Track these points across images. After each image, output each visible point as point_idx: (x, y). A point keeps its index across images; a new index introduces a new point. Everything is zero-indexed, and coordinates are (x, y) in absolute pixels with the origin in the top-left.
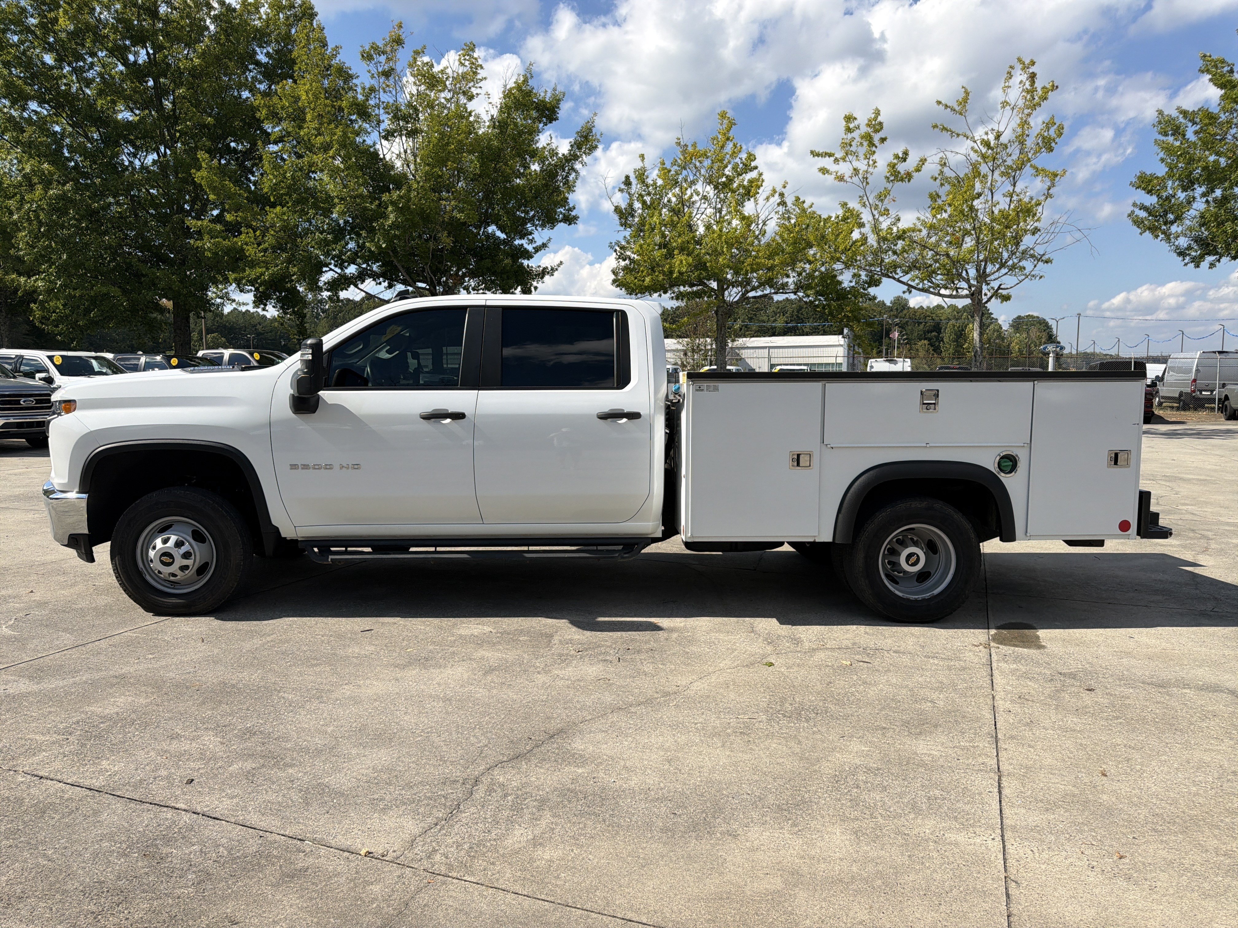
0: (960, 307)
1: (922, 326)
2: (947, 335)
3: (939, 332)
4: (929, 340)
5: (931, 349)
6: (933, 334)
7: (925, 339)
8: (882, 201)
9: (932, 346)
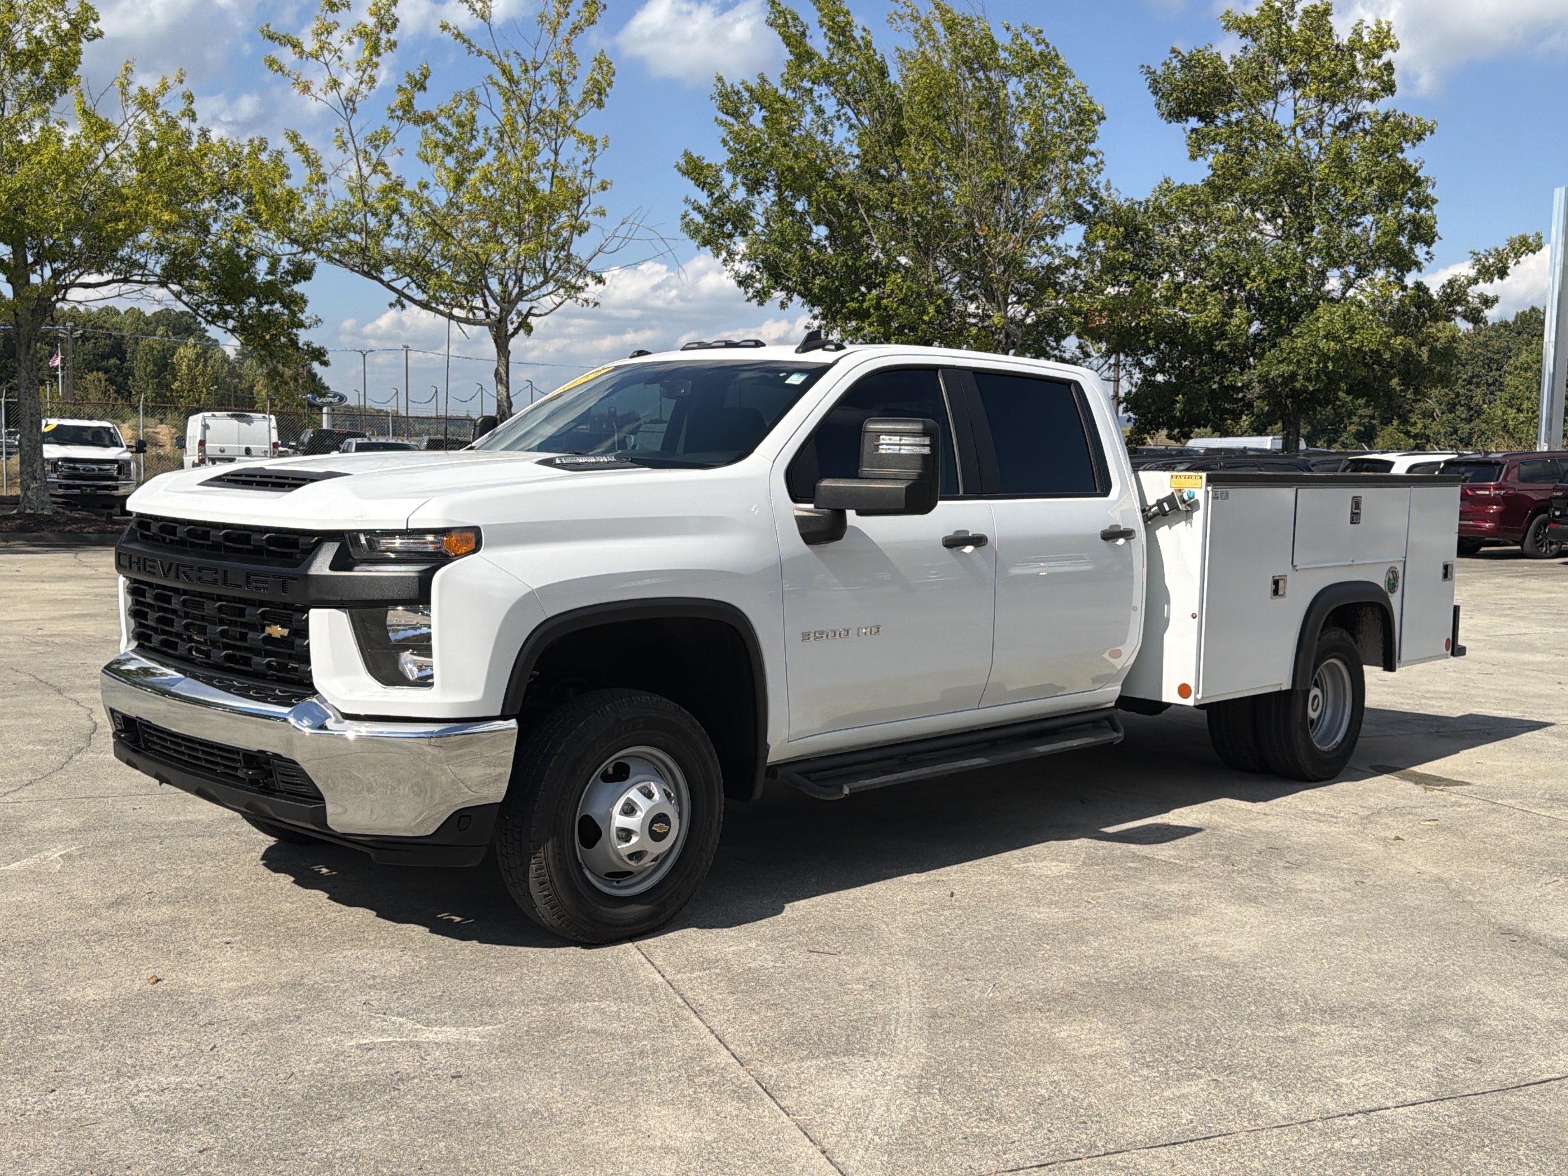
0: (148, 314)
1: (89, 346)
2: (141, 367)
3: (123, 359)
4: (106, 371)
5: (112, 389)
6: (112, 361)
7: (99, 370)
8: (376, 147)
9: (112, 384)
